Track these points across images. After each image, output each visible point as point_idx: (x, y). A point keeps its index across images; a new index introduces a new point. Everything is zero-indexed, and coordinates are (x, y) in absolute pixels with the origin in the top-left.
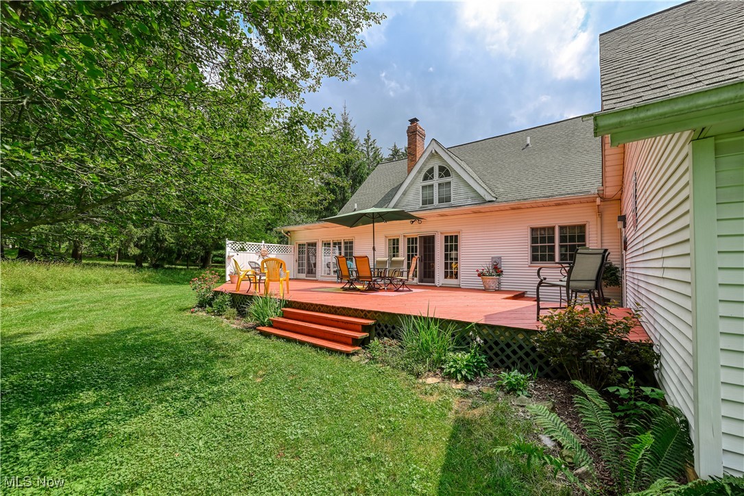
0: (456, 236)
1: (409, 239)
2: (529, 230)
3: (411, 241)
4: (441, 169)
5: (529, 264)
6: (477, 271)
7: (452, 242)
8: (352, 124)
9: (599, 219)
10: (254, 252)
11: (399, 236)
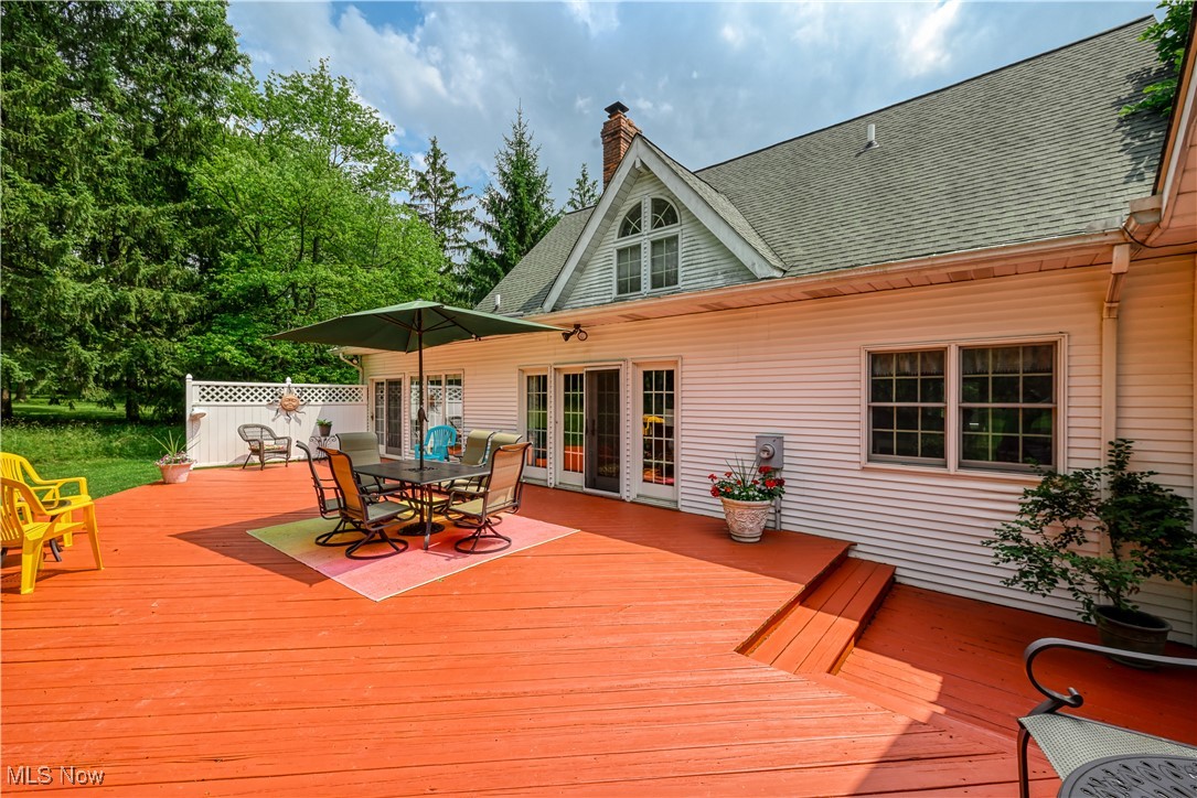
0: (670, 374)
1: (567, 377)
2: (864, 361)
3: (572, 381)
4: (659, 205)
5: (864, 463)
6: (712, 477)
7: (661, 387)
8: (533, 145)
9: (1109, 325)
10: (264, 402)
11: (546, 369)
